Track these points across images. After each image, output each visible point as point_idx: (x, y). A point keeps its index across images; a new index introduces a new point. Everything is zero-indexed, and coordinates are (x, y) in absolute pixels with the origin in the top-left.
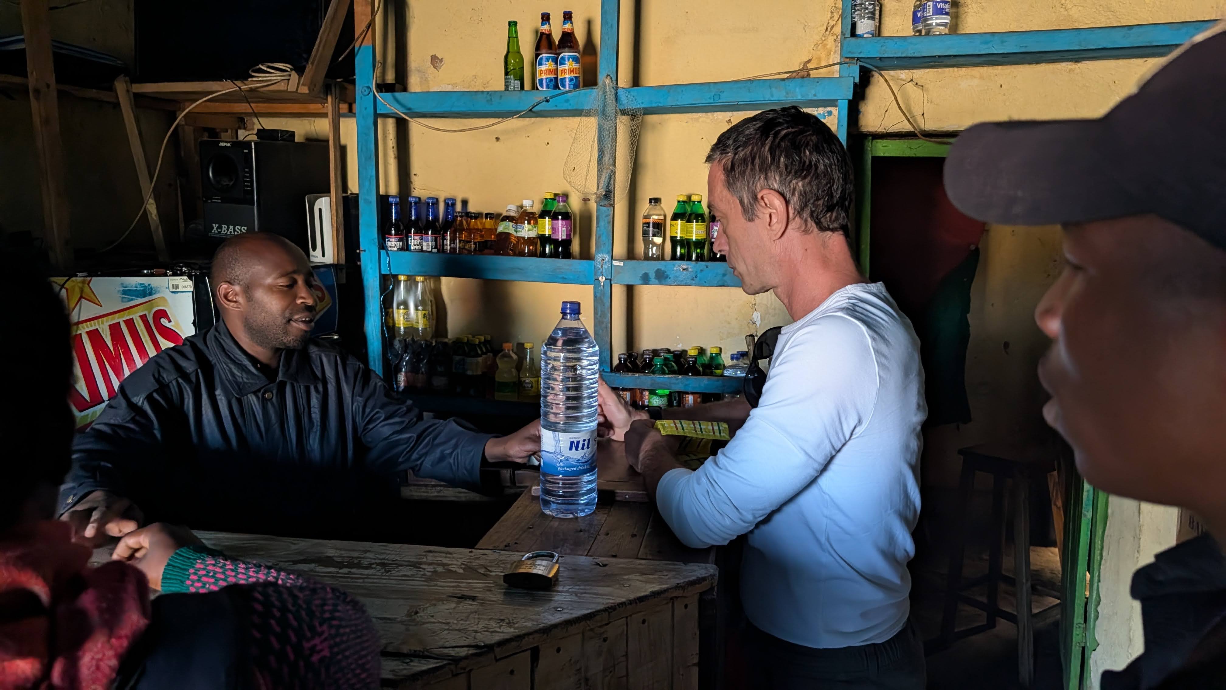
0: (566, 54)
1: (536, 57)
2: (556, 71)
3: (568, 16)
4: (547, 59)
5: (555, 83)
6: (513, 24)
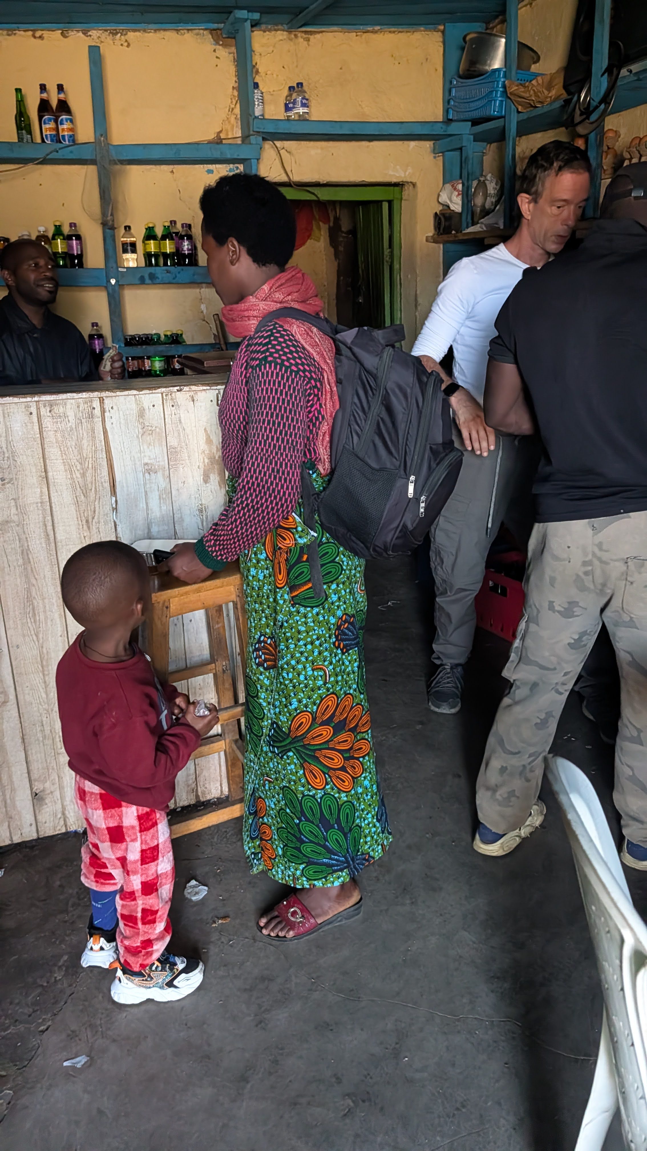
0: (63, 116)
1: (40, 118)
2: (57, 129)
3: (60, 88)
4: (50, 120)
5: (57, 138)
6: (18, 91)
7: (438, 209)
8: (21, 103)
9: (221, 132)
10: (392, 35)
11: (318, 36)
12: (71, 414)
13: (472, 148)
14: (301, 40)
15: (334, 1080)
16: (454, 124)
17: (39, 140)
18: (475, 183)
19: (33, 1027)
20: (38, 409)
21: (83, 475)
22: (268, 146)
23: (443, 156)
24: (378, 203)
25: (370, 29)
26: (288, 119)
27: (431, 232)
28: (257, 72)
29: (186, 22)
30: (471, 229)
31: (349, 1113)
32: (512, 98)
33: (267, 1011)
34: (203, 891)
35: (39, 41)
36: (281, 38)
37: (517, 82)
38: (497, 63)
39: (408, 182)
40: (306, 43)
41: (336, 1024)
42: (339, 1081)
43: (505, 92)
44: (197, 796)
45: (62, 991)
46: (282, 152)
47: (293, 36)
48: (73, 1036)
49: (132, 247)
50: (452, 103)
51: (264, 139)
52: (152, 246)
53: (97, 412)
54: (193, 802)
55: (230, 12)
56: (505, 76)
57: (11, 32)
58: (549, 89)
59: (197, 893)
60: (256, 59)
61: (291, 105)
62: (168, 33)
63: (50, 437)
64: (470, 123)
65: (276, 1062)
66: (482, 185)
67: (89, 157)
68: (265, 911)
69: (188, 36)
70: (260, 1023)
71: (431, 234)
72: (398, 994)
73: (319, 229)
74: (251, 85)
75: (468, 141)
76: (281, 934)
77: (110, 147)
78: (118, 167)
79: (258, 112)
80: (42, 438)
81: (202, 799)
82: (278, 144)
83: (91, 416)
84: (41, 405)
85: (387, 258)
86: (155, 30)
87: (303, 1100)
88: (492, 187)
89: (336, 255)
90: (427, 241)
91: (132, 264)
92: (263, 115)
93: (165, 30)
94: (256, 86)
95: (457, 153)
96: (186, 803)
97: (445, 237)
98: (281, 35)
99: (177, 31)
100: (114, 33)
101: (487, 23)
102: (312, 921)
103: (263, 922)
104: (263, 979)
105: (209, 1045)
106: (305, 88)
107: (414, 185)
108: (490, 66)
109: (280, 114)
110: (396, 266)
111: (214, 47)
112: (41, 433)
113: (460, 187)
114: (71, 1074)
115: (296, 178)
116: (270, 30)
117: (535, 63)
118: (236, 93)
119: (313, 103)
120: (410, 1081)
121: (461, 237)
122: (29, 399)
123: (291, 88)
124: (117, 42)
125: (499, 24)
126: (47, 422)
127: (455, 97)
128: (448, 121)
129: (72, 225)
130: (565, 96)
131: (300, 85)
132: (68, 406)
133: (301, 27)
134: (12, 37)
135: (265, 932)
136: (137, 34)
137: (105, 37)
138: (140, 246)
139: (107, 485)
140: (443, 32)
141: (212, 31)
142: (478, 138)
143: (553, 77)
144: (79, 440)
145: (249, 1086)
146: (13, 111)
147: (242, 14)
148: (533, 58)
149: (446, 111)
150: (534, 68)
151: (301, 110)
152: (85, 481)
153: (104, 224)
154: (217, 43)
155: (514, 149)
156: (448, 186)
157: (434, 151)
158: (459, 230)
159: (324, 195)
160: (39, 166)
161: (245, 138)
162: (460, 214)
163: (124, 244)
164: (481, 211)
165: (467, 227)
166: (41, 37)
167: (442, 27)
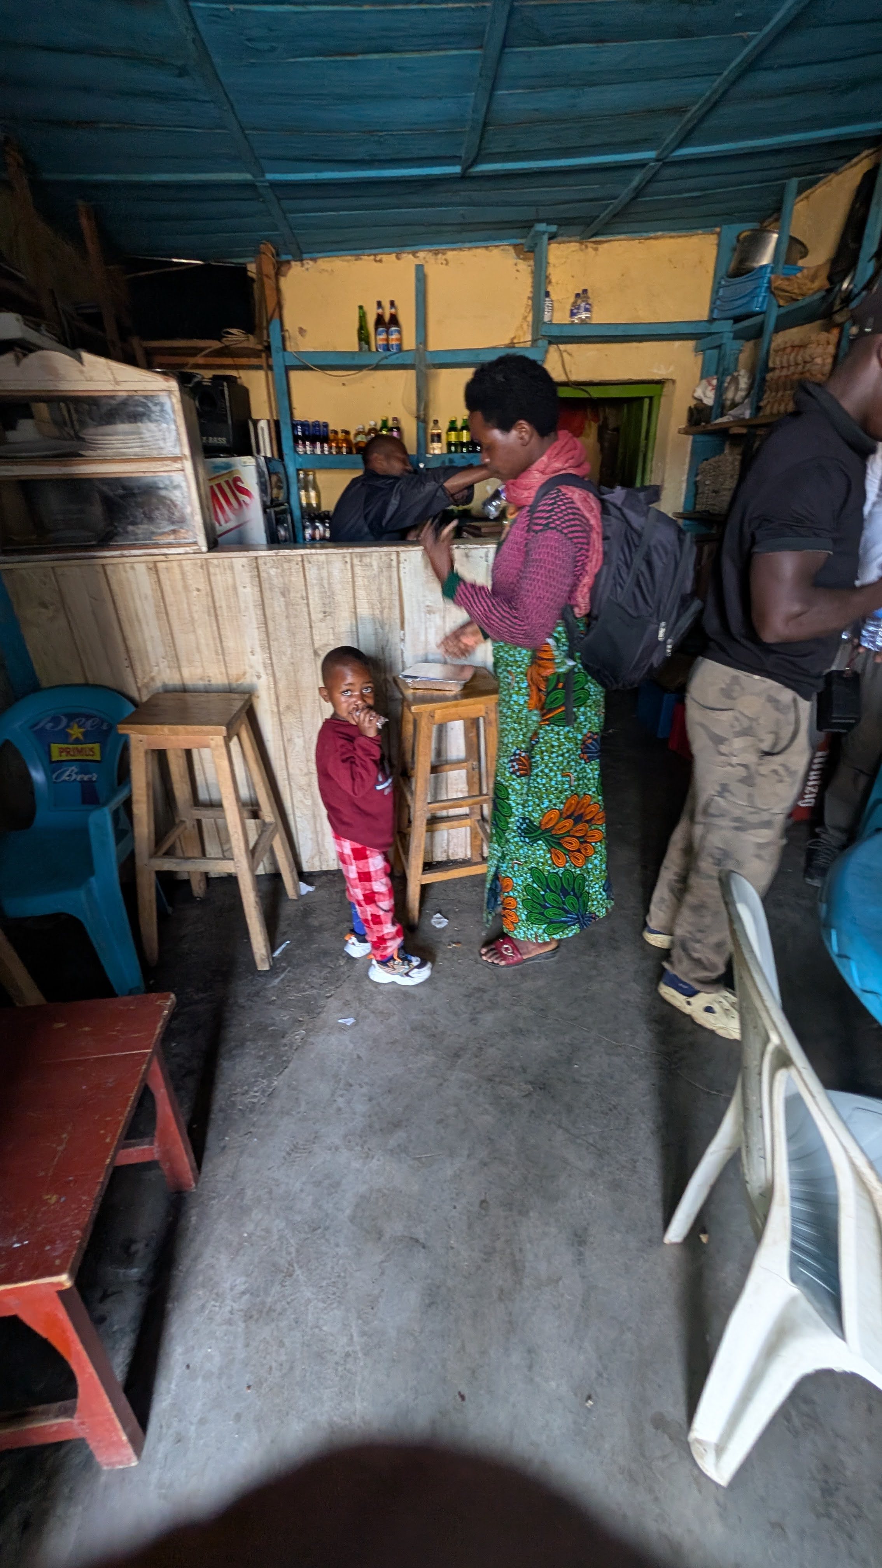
0: (393, 329)
1: (376, 329)
2: (387, 340)
3: (392, 304)
4: (382, 332)
5: (387, 348)
6: (361, 307)
7: (692, 403)
8: (362, 318)
9: (514, 338)
10: (672, 240)
11: (606, 245)
12: (375, 563)
13: (731, 345)
14: (590, 250)
15: (520, 1070)
16: (717, 322)
17: (374, 349)
18: (728, 379)
19: (322, 993)
20: (352, 559)
21: (382, 612)
22: (553, 348)
23: (704, 354)
24: (641, 399)
25: (652, 235)
26: (572, 323)
27: (683, 425)
28: (550, 282)
29: (494, 239)
30: (719, 420)
31: (528, 1095)
32: (776, 292)
33: (479, 1013)
34: (445, 922)
35: (378, 264)
36: (573, 249)
37: (782, 277)
38: (766, 259)
39: (668, 380)
40: (594, 252)
41: (528, 1031)
42: (525, 1071)
43: (769, 288)
44: (448, 856)
45: (343, 973)
46: (565, 354)
47: (583, 247)
48: (347, 1003)
49: (438, 438)
50: (718, 302)
51: (550, 343)
52: (453, 437)
53: (394, 563)
54: (445, 859)
55: (532, 226)
56: (772, 272)
57: (358, 257)
58: (812, 281)
59: (440, 923)
60: (551, 270)
61: (575, 311)
62: (479, 251)
63: (359, 581)
64: (732, 321)
65: (481, 1049)
66: (735, 380)
67: (409, 362)
68: (486, 944)
69: (495, 252)
70: (473, 1020)
71: (683, 426)
72: (576, 1019)
73: (590, 426)
74: (543, 293)
75: (727, 339)
76: (496, 962)
77: (427, 354)
78: (433, 371)
79: (546, 319)
80: (354, 582)
81: (452, 858)
82: (562, 347)
83: (390, 566)
84: (354, 556)
85: (642, 449)
86: (470, 248)
87: (497, 1079)
88: (743, 383)
89: (602, 449)
90: (679, 432)
91: (437, 452)
92: (551, 321)
93: (477, 247)
94: (547, 294)
95: (716, 352)
96: (440, 859)
97: (695, 429)
98: (574, 246)
99: (487, 247)
100: (436, 253)
101: (762, 222)
102: (519, 956)
103: (484, 951)
104: (479, 990)
105: (436, 1027)
106: (589, 294)
107: (673, 381)
108: (758, 262)
109: (567, 320)
110: (650, 455)
111: (515, 261)
112: (353, 577)
113: (715, 382)
114: (343, 1028)
115: (574, 378)
116: (564, 242)
117: (802, 258)
118: (530, 302)
119: (595, 309)
120: (576, 1082)
121: (709, 427)
122: (345, 551)
123: (578, 295)
124: (439, 261)
125: (773, 222)
126: (358, 570)
127: (722, 297)
128: (711, 320)
129: (395, 419)
130: (828, 286)
131: (585, 291)
132: (374, 558)
133: (592, 236)
134: (359, 262)
135: (484, 958)
136: (455, 252)
137: (430, 256)
138: (444, 437)
139: (398, 621)
140: (719, 234)
141: (515, 246)
142: (737, 336)
143: (819, 268)
144: (380, 584)
145: (460, 1061)
146: (356, 325)
147: (541, 227)
148: (801, 253)
149: (712, 311)
150: (801, 263)
151: (583, 315)
152: (382, 617)
153: (418, 418)
154: (518, 257)
155: (770, 343)
156: (704, 382)
157: (697, 350)
158: (708, 422)
159: (596, 393)
160: (372, 372)
161: (534, 341)
162: (711, 408)
163: (433, 435)
164: (731, 404)
165: (716, 418)
166: (380, 261)
167: (718, 230)
